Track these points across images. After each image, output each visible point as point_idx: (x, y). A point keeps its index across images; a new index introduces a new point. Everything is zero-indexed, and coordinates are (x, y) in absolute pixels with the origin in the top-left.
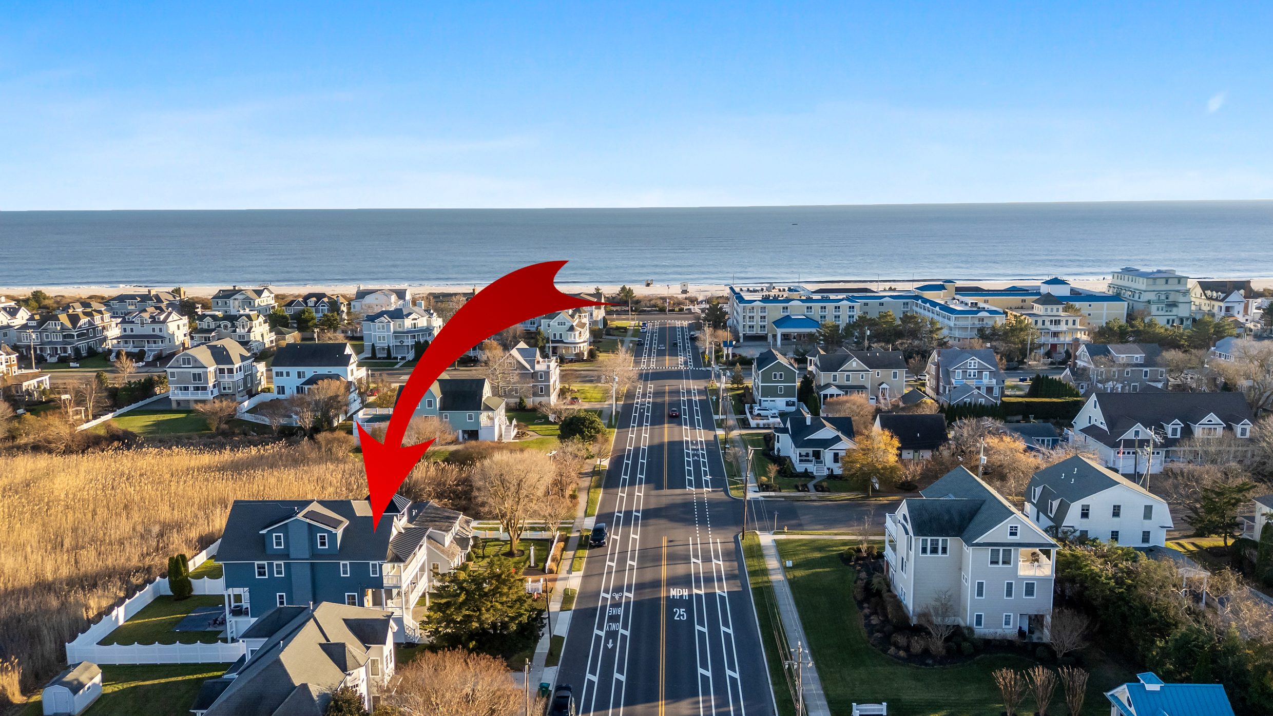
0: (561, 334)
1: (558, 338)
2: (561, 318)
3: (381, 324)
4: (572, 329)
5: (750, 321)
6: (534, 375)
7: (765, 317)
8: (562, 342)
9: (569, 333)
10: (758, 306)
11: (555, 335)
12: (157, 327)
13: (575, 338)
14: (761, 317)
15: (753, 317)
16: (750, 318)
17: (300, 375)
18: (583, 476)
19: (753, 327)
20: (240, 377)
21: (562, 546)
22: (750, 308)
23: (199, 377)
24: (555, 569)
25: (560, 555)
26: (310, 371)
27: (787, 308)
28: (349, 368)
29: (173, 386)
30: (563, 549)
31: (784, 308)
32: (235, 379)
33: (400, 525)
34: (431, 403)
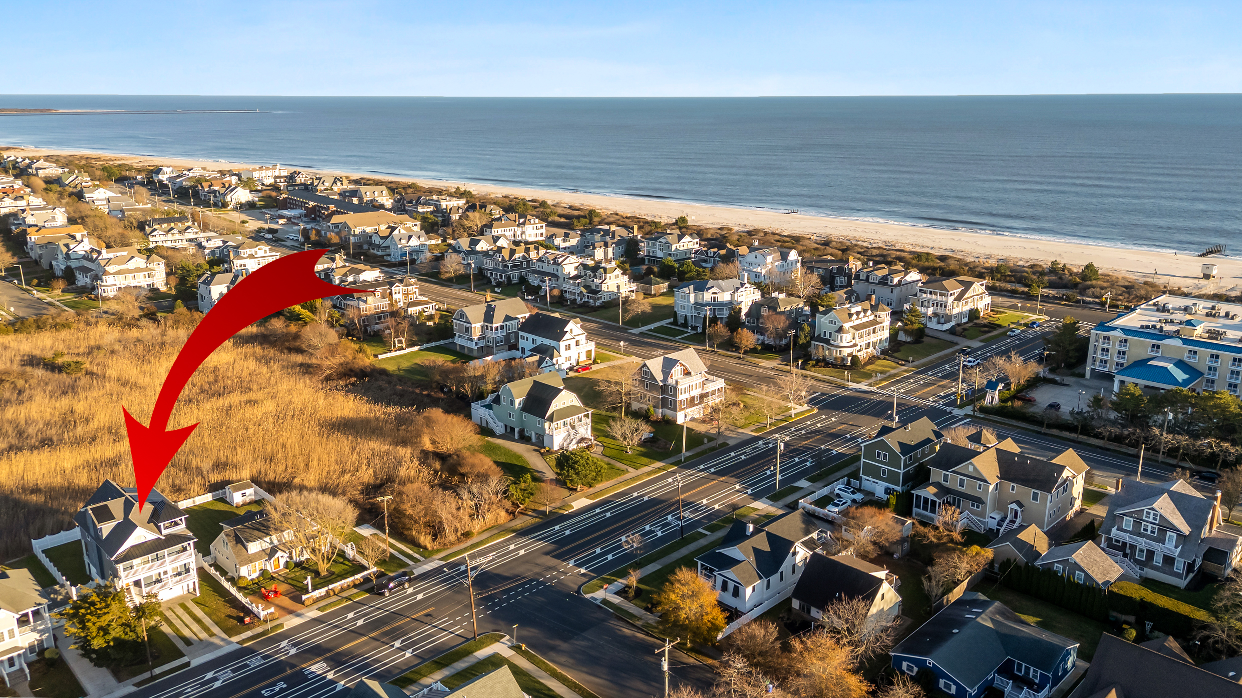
0: (830, 334)
1: (827, 337)
2: (835, 315)
3: (683, 294)
4: (840, 330)
5: (1102, 354)
6: (664, 389)
7: (1124, 353)
8: (827, 342)
9: (837, 333)
10: (1116, 337)
11: (825, 332)
12: (556, 267)
13: (841, 340)
14: (1119, 352)
15: (1107, 350)
16: (1103, 349)
17: (534, 341)
18: (530, 513)
19: (1106, 362)
20: (501, 334)
21: (357, 582)
22: (1105, 338)
23: (468, 330)
24: (307, 603)
25: (342, 590)
26: (540, 340)
27: (1158, 347)
28: (562, 344)
29: (458, 334)
30: (355, 586)
31: (1153, 346)
32: (494, 336)
33: (164, 532)
34: (512, 402)
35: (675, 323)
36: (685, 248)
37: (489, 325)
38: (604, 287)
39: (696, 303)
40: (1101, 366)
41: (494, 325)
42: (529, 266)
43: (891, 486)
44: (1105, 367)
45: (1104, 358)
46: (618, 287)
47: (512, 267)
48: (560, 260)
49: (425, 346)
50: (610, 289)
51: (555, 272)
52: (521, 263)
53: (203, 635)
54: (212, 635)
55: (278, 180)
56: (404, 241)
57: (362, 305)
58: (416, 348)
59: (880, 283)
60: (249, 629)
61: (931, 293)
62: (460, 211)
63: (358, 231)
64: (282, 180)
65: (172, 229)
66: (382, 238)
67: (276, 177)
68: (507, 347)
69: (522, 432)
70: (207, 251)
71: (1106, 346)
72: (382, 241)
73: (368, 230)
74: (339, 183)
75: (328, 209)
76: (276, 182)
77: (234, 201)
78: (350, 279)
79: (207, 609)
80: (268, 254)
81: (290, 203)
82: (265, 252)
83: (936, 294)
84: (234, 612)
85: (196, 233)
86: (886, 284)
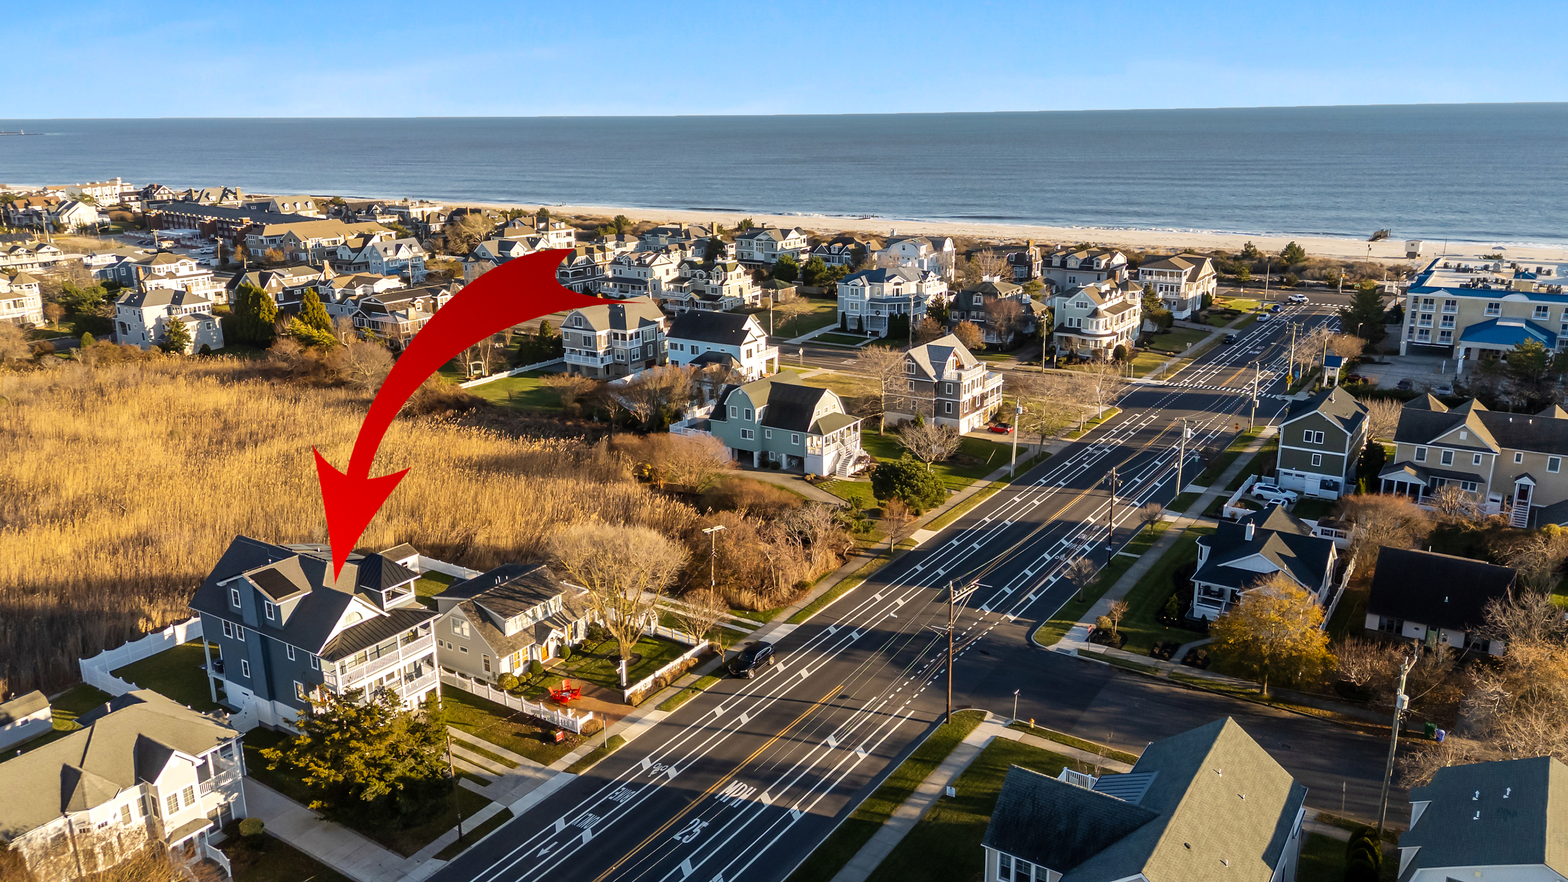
0: (1079, 321)
1: (1075, 325)
2: (1082, 296)
3: (854, 288)
4: (1095, 313)
5: (1422, 323)
6: (940, 387)
7: (1452, 318)
8: (1077, 331)
9: (1091, 319)
10: (1441, 299)
11: (1071, 320)
12: (642, 270)
13: (1097, 327)
14: (1445, 318)
15: (1430, 317)
16: (1423, 317)
17: (694, 350)
18: (862, 553)
19: (1427, 332)
20: (637, 344)
21: (691, 664)
22: (1426, 301)
23: (589, 341)
24: (636, 701)
25: (676, 677)
26: (704, 347)
27: (1497, 306)
28: (744, 349)
29: (568, 349)
30: (691, 670)
31: (1491, 305)
32: (628, 347)
33: (388, 605)
34: (749, 414)
35: (844, 328)
36: (792, 247)
37: (620, 332)
38: (725, 292)
39: (871, 299)
40: (1420, 338)
41: (629, 332)
42: (594, 275)
43: (1328, 477)
44: (1427, 339)
45: (1425, 326)
46: (741, 290)
47: (574, 274)
48: (648, 260)
49: (517, 371)
50: (732, 294)
51: (642, 277)
52: (585, 269)
53: (498, 767)
54: (513, 765)
55: (127, 198)
56: (390, 252)
57: (402, 322)
58: (505, 375)
59: (1081, 268)
60: (568, 750)
61: (1158, 274)
62: (442, 219)
63: (310, 244)
64: (133, 198)
65: (15, 248)
66: (353, 250)
67: (122, 195)
68: (643, 363)
69: (764, 455)
70: (94, 272)
71: (1427, 312)
72: (353, 255)
73: (325, 243)
74: (231, 197)
75: (242, 223)
76: (123, 201)
77: (73, 223)
78: (359, 291)
79: (472, 729)
80: (195, 271)
81: (167, 222)
82: (191, 269)
83: (1165, 274)
84: (523, 728)
85: (54, 253)
86: (1091, 269)
